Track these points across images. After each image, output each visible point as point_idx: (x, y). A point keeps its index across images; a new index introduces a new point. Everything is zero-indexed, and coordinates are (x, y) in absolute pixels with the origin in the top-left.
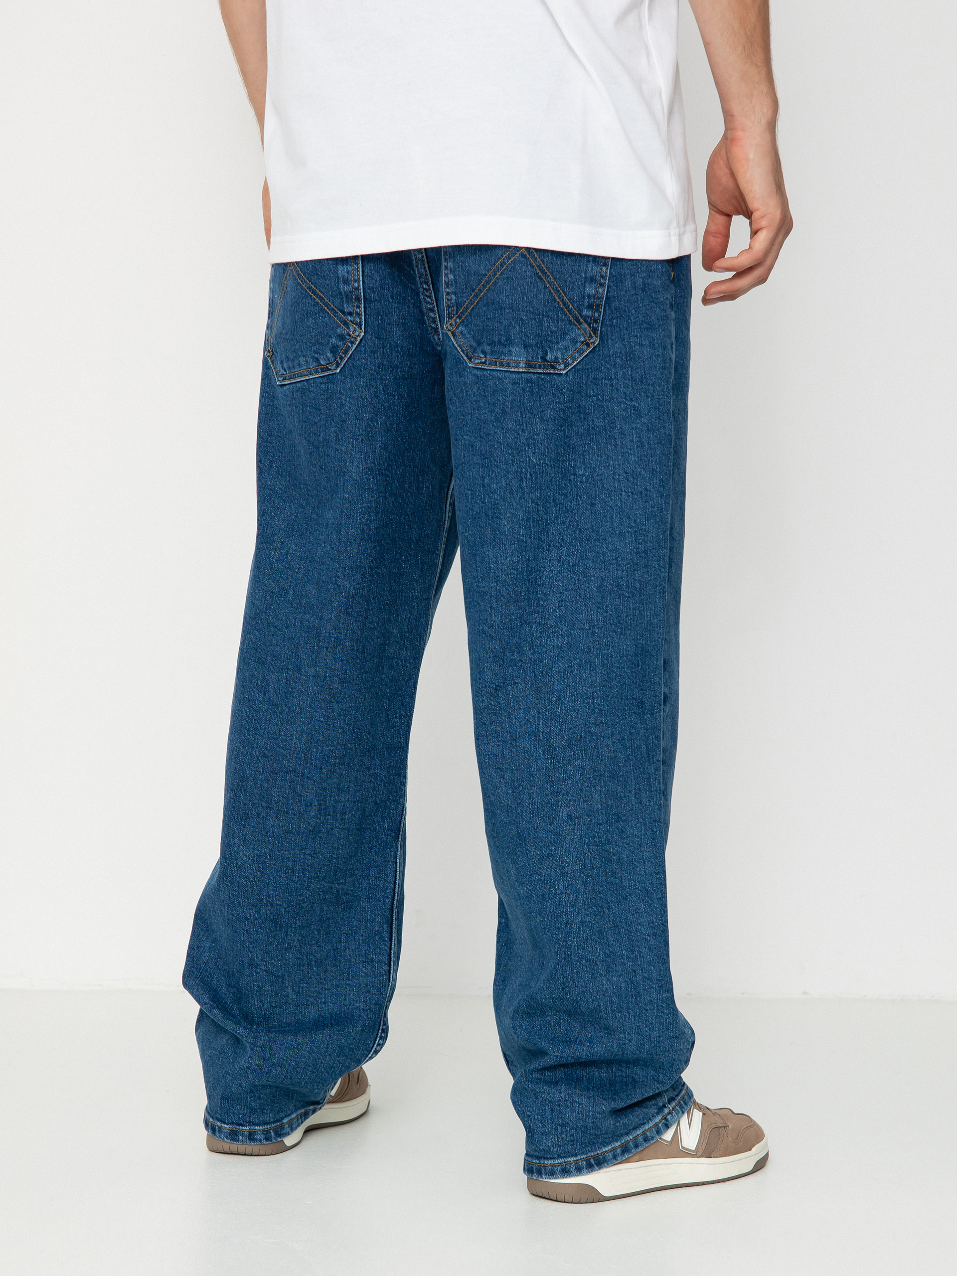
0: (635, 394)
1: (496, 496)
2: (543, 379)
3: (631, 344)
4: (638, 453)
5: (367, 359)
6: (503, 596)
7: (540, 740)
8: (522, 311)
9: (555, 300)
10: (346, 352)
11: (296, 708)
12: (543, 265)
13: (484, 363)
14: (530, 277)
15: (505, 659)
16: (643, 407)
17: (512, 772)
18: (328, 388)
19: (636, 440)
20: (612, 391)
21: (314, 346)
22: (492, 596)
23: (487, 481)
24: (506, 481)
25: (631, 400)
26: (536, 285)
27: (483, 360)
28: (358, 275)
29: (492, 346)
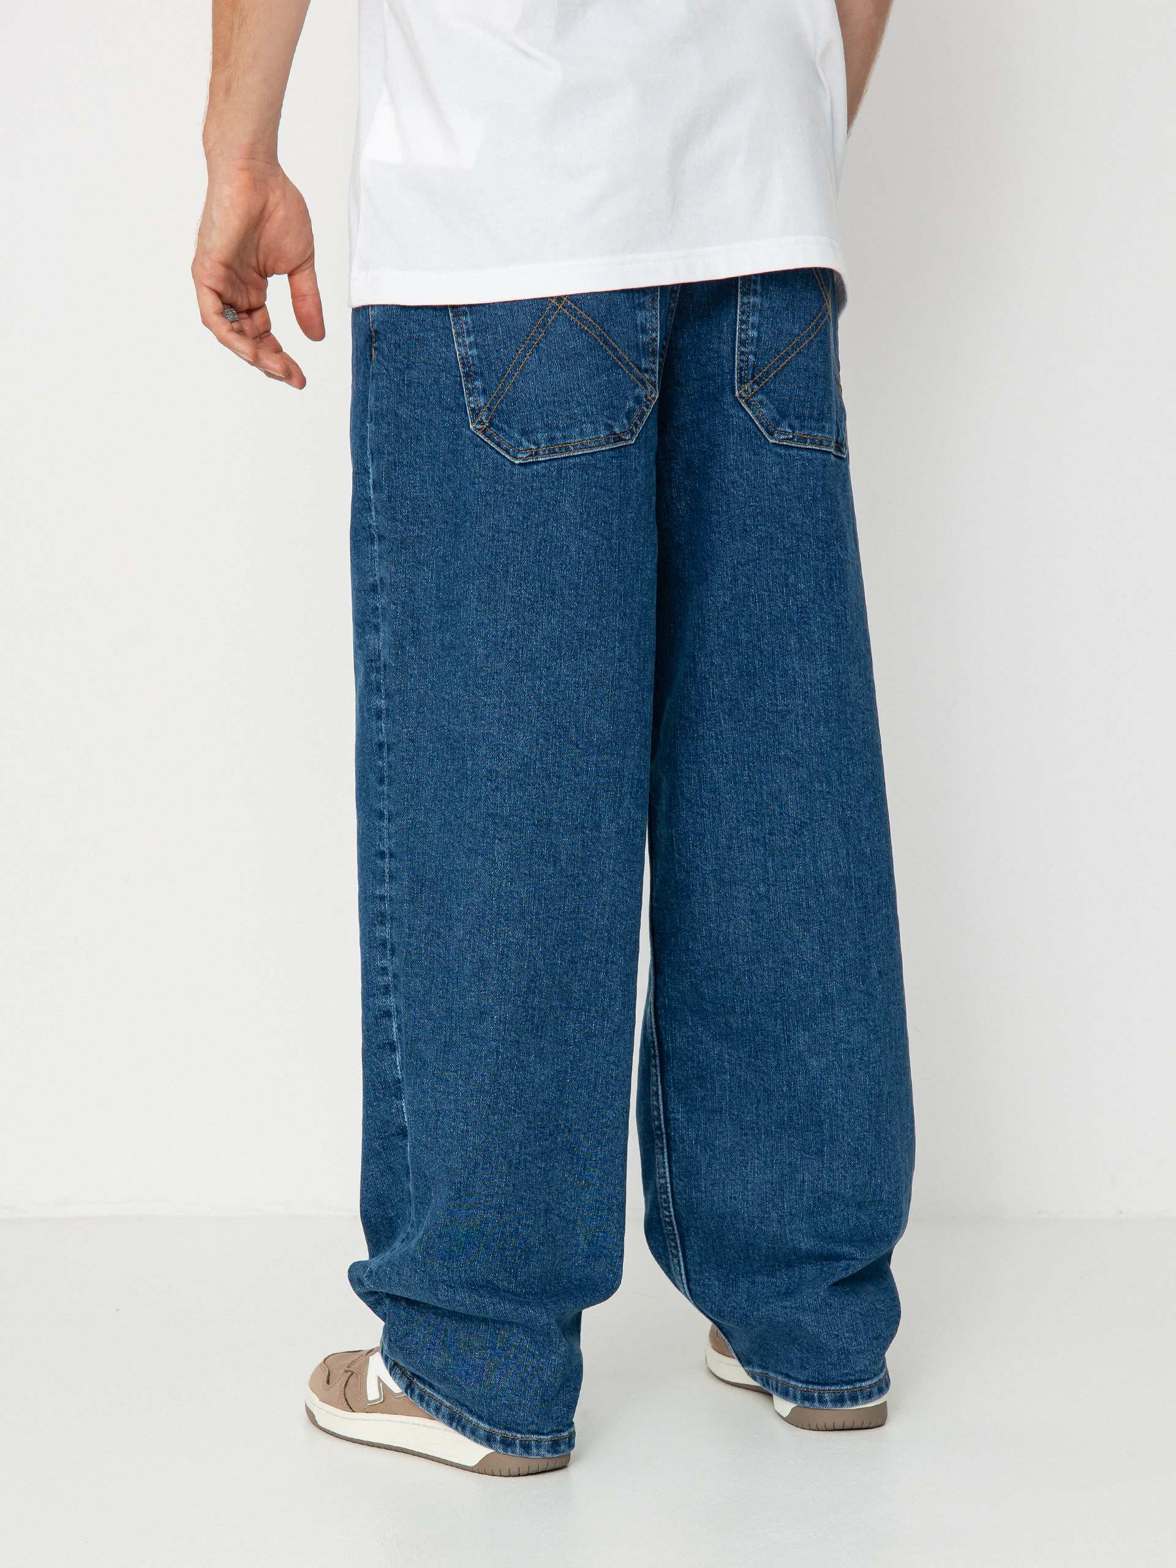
1: (804, 597)
6: (812, 715)
7: (851, 887)
10: (641, 418)
11: (597, 875)
13: (790, 439)
15: (812, 790)
17: (821, 925)
18: (621, 463)
21: (607, 409)
22: (798, 715)
23: (791, 580)
24: (815, 580)
27: (791, 436)
29: (800, 419)
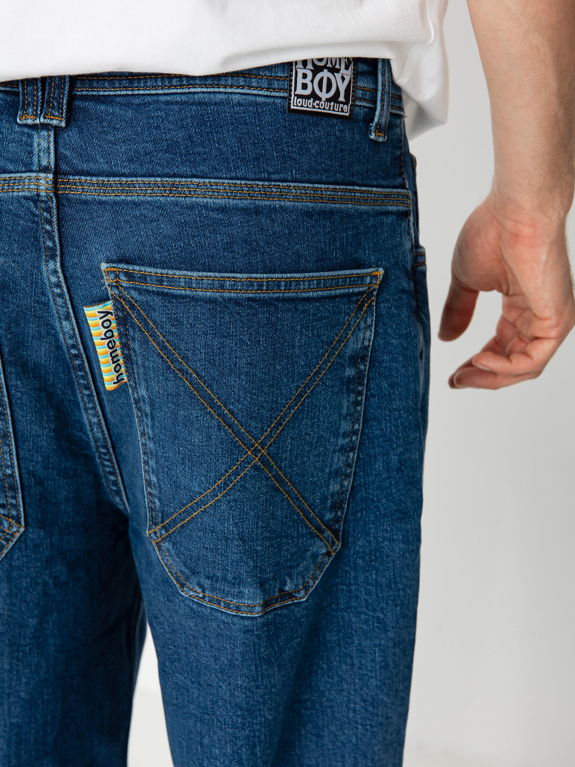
0: (380, 603)
2: (280, 615)
3: (378, 540)
4: (381, 676)
5: (30, 556)
8: (257, 540)
9: (293, 512)
12: (280, 473)
13: (201, 598)
14: (265, 494)
16: (389, 618)
19: (378, 659)
20: (350, 598)
25: (374, 610)
26: (272, 501)
27: (201, 595)
28: (11, 459)
